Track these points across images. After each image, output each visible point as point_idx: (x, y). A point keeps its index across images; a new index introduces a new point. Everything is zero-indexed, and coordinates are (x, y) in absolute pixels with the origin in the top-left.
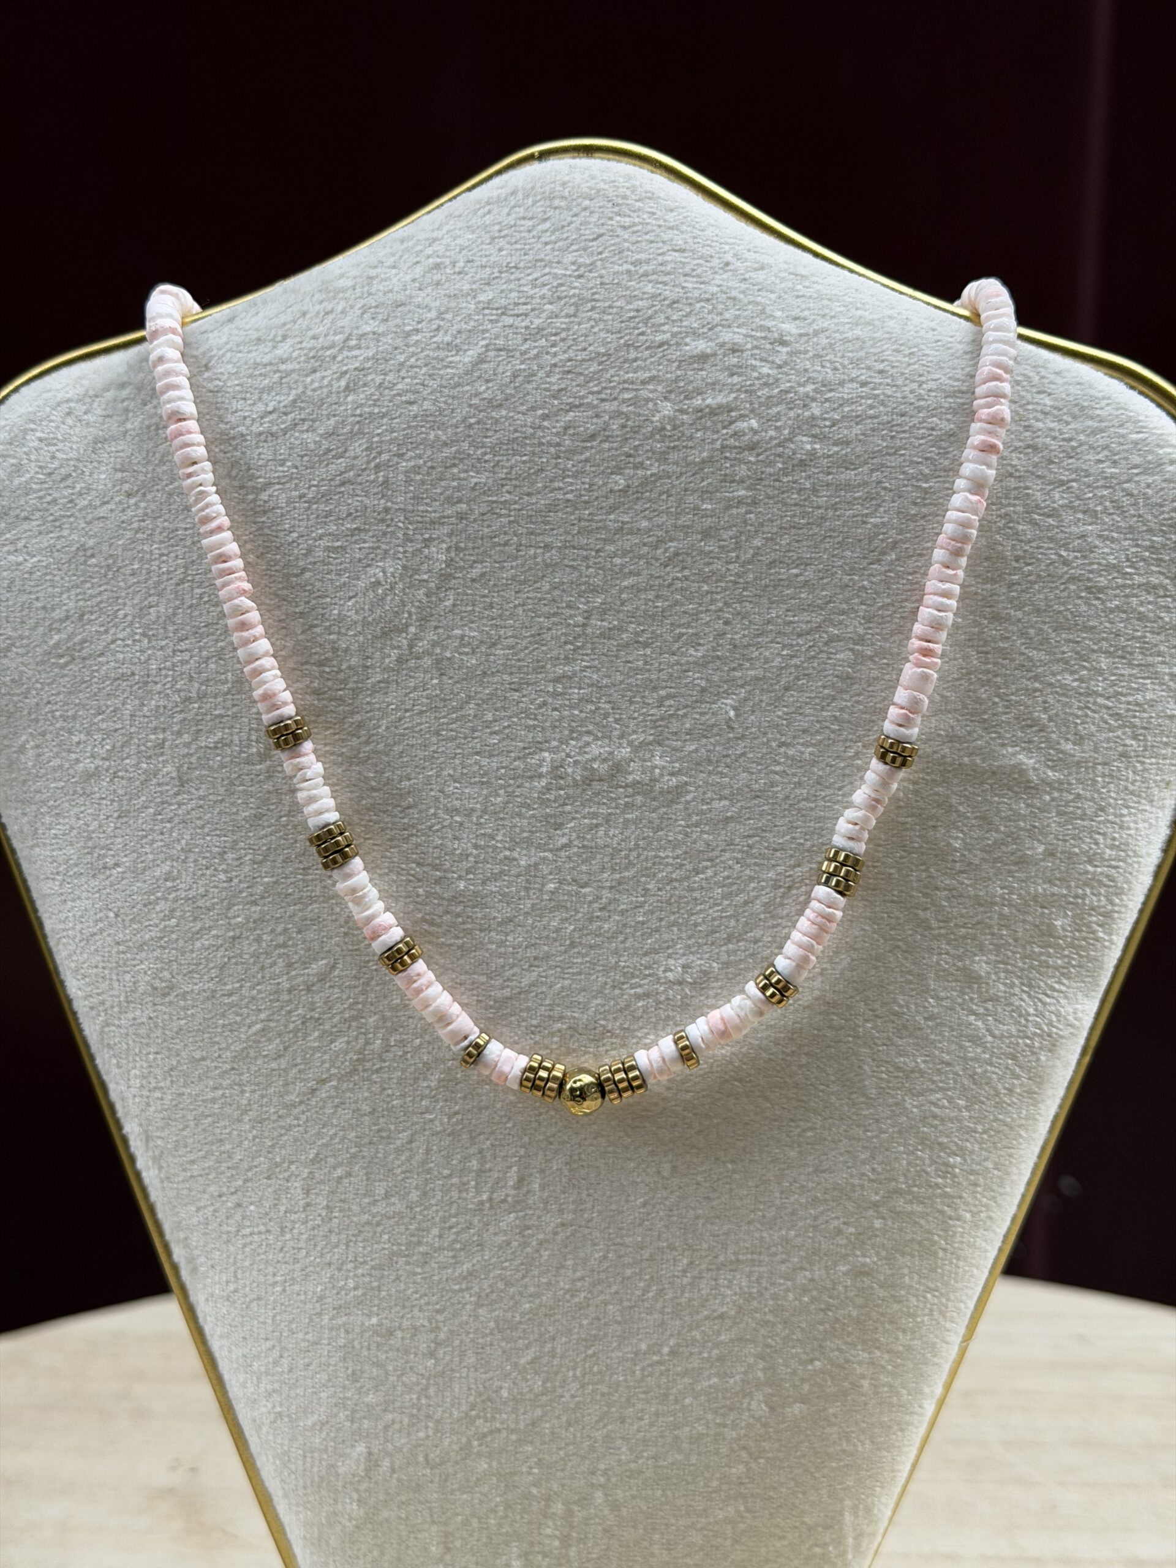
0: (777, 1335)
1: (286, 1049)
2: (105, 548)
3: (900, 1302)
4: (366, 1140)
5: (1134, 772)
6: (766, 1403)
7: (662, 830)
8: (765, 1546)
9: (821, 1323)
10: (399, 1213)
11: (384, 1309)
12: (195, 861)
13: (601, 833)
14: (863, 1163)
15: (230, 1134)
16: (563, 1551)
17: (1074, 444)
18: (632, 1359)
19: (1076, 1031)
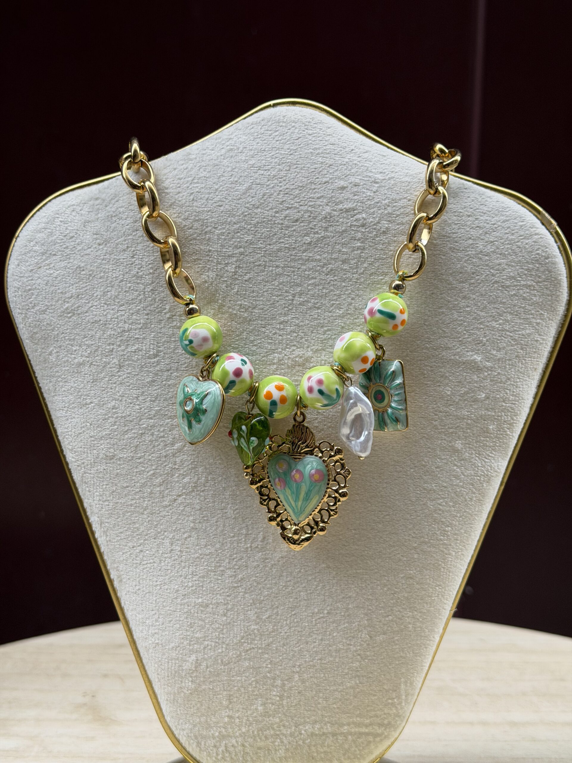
0: (373, 605)
1: (163, 482)
2: (88, 267)
3: (425, 590)
4: (198, 521)
5: (522, 364)
6: (368, 635)
8: (368, 699)
9: (392, 599)
10: (211, 553)
11: (205, 595)
12: (126, 400)
14: (410, 530)
15: (138, 520)
16: (281, 702)
18: (311, 616)
19: (498, 474)
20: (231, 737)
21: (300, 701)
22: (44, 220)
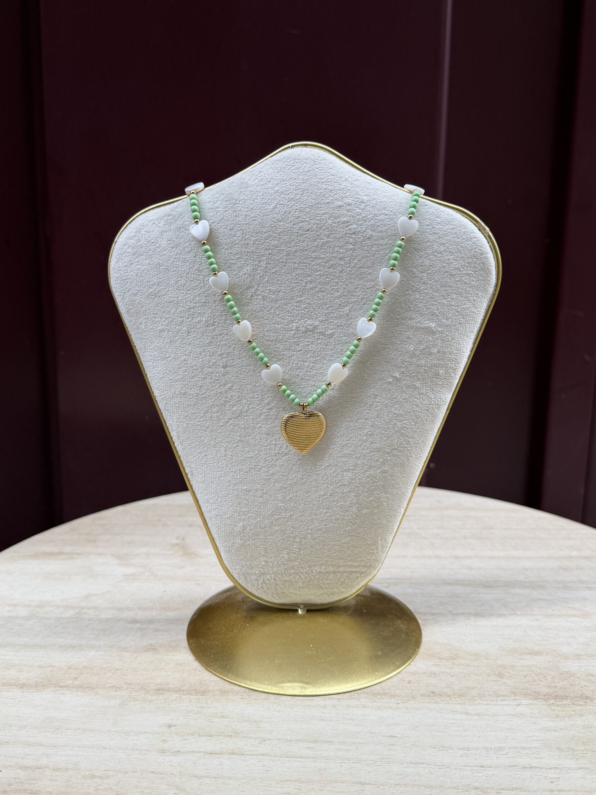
0: (360, 490)
1: (219, 410)
2: (165, 263)
3: (395, 480)
4: (243, 436)
5: (463, 328)
6: (357, 509)
7: (328, 346)
8: (356, 550)
9: (373, 486)
10: (252, 457)
11: (248, 484)
12: (193, 355)
13: (310, 347)
14: (385, 441)
15: (203, 435)
16: (299, 552)
17: (446, 232)
18: (319, 497)
19: (445, 403)
20: (267, 574)
21: (311, 552)
22: (134, 230)
